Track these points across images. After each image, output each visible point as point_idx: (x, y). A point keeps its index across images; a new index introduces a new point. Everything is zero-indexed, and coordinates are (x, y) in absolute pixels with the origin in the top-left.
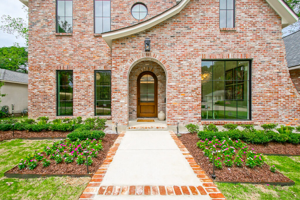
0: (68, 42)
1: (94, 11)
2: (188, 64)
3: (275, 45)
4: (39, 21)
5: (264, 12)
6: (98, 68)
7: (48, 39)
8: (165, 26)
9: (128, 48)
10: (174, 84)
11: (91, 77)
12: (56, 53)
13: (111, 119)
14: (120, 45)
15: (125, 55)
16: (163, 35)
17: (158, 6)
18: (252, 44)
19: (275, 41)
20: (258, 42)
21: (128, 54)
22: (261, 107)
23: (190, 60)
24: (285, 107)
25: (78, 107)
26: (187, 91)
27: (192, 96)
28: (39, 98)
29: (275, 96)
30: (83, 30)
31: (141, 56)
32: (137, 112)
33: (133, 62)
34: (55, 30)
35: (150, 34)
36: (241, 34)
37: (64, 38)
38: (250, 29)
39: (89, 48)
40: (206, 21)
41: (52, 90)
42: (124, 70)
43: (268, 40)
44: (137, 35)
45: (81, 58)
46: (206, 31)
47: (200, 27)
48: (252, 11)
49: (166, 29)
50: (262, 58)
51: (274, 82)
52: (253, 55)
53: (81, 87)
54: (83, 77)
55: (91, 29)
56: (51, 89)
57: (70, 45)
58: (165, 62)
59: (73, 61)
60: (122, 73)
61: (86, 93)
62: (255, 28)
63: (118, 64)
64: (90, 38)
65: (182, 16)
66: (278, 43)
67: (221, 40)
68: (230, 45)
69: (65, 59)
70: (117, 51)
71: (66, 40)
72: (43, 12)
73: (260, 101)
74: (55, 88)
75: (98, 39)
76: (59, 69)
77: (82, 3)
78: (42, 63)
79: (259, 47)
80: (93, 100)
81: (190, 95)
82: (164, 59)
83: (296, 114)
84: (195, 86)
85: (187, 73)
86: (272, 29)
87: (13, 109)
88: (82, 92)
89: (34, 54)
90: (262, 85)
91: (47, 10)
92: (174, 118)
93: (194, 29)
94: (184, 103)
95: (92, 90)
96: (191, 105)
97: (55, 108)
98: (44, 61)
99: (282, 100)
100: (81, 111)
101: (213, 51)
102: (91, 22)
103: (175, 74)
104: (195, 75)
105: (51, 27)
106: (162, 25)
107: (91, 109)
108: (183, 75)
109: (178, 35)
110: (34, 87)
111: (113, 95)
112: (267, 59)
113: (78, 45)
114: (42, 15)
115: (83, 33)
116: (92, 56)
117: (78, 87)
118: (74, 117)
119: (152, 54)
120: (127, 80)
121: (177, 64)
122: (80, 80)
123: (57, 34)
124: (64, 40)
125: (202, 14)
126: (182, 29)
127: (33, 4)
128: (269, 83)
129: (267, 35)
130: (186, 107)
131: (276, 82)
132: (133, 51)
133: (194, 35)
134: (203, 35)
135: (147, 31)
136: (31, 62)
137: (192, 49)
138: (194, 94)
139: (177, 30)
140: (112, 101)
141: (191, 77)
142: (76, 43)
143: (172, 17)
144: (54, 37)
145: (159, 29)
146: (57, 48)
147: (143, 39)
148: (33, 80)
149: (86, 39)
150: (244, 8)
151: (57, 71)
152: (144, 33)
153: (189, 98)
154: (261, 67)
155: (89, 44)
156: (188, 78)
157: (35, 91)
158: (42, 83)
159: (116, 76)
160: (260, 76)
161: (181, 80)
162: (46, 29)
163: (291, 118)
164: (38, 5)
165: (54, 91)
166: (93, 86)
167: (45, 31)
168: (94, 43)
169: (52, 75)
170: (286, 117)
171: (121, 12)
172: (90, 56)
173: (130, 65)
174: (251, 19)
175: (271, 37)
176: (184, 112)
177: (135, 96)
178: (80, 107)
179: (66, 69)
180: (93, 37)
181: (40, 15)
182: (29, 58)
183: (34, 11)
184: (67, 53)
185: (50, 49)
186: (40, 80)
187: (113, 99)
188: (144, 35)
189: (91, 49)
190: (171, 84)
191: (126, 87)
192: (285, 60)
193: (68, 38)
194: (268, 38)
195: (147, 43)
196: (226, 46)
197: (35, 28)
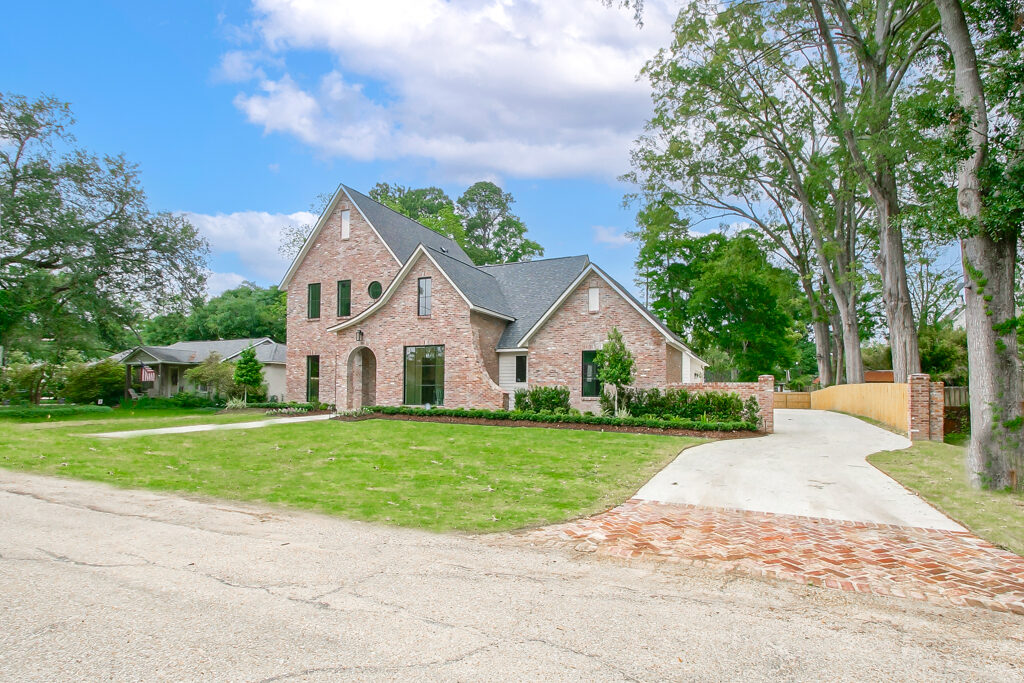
0: (317, 327)
1: (338, 294)
2: (393, 351)
3: (464, 330)
4: (295, 308)
5: (455, 298)
7: (301, 325)
8: (375, 316)
9: (347, 338)
10: (382, 370)
12: (307, 338)
14: (342, 336)
15: (346, 344)
16: (374, 325)
18: (444, 330)
19: (464, 326)
20: (450, 328)
21: (348, 344)
22: (451, 392)
23: (394, 347)
24: (472, 393)
26: (393, 376)
27: (395, 382)
28: (294, 384)
29: (463, 381)
30: (328, 313)
31: (358, 344)
33: (351, 350)
34: (307, 316)
35: (364, 324)
36: (435, 321)
37: (313, 323)
38: (443, 316)
40: (407, 310)
41: (304, 375)
42: (345, 358)
43: (458, 326)
44: (354, 326)
45: (326, 343)
46: (407, 319)
47: (402, 316)
48: (445, 297)
49: (375, 319)
50: (452, 344)
51: (462, 367)
52: (444, 340)
55: (335, 312)
57: (318, 329)
58: (375, 349)
59: (320, 346)
60: (343, 361)
61: (329, 378)
62: (447, 315)
63: (341, 353)
65: (388, 307)
66: (467, 328)
67: (419, 327)
68: (426, 331)
69: (314, 345)
71: (315, 325)
72: (298, 299)
73: (450, 387)
74: (306, 374)
76: (309, 355)
77: (328, 287)
78: (297, 349)
79: (450, 333)
81: (395, 380)
82: (374, 347)
84: (398, 372)
85: (392, 360)
86: (461, 314)
88: (327, 377)
89: (291, 340)
90: (453, 370)
91: (301, 297)
92: (382, 402)
93: (397, 318)
94: (390, 387)
96: (395, 390)
97: (306, 394)
98: (298, 347)
101: (413, 338)
102: (335, 305)
103: (383, 361)
104: (398, 361)
105: (304, 313)
108: (388, 362)
109: (385, 324)
111: (337, 381)
112: (456, 345)
115: (328, 317)
117: (324, 372)
119: (365, 343)
120: (346, 368)
121: (384, 351)
123: (309, 320)
124: (313, 326)
125: (403, 303)
126: (388, 318)
127: (291, 291)
128: (457, 369)
129: (457, 320)
130: (390, 392)
131: (464, 367)
132: (351, 340)
133: (397, 324)
134: (404, 323)
135: (362, 322)
136: (289, 349)
137: (396, 337)
138: (397, 380)
139: (385, 319)
141: (395, 363)
142: (323, 328)
143: (380, 309)
144: (306, 323)
145: (370, 319)
146: (308, 334)
147: (358, 329)
149: (331, 323)
150: (438, 295)
151: (308, 357)
153: (393, 384)
154: (451, 352)
156: (392, 365)
157: (291, 377)
158: (297, 369)
159: (340, 364)
160: (451, 362)
161: (387, 366)
162: (301, 315)
163: (477, 404)
164: (295, 292)
165: (305, 377)
167: (300, 317)
169: (305, 360)
170: (473, 403)
171: (359, 293)
173: (349, 353)
174: (443, 306)
175: (461, 323)
176: (389, 396)
178: (324, 393)
179: (314, 354)
180: (336, 321)
181: (296, 302)
183: (291, 298)
184: (316, 338)
185: (303, 335)
186: (295, 366)
190: (379, 370)
191: (346, 373)
193: (317, 323)
194: (458, 324)
195: (361, 334)
196: (422, 334)
197: (292, 315)
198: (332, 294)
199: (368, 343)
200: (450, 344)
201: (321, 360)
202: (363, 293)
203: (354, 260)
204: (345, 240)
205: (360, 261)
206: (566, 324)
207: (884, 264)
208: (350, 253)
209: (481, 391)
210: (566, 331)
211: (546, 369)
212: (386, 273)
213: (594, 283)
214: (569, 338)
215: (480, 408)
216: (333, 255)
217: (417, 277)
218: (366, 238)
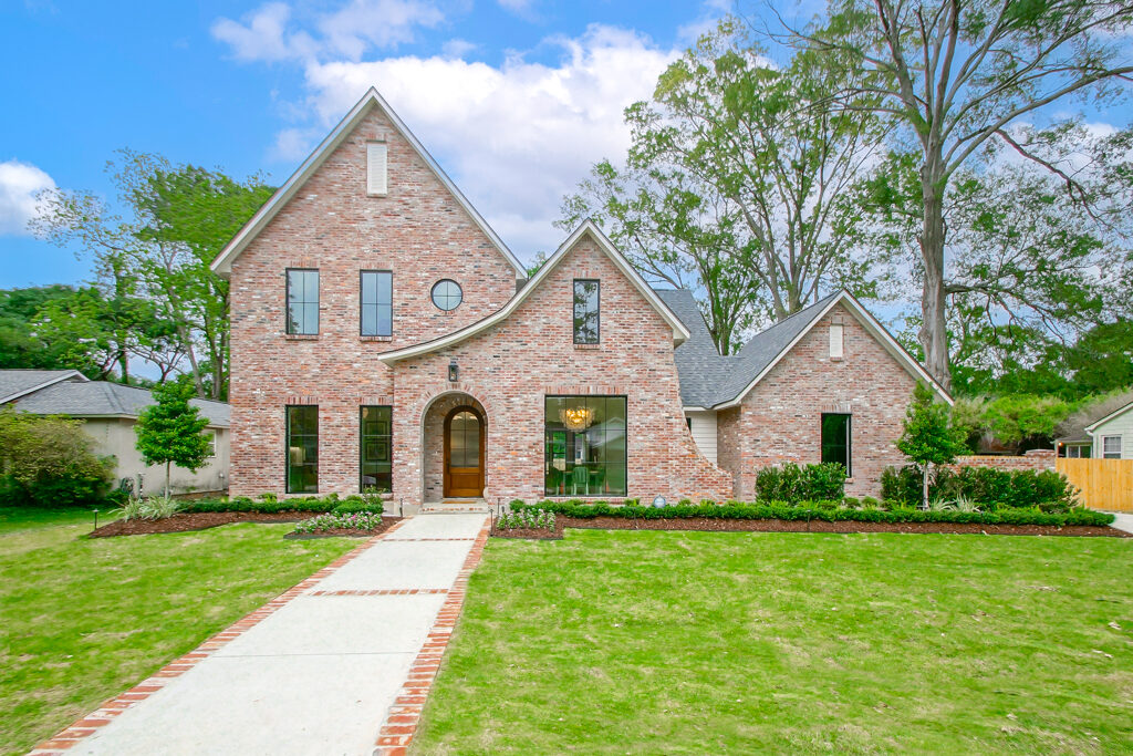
0: (311, 351)
1: (361, 293)
2: (522, 402)
3: (663, 373)
4: (251, 311)
5: (645, 319)
6: (368, 402)
7: (269, 346)
8: (484, 338)
9: (420, 375)
10: (499, 435)
11: (354, 418)
12: (286, 373)
13: (391, 499)
14: (408, 370)
15: (416, 386)
16: (481, 353)
17: (481, 286)
18: (626, 370)
19: (663, 367)
20: (636, 367)
21: (422, 386)
22: (640, 473)
23: (525, 396)
24: (679, 474)
25: (328, 476)
26: (522, 447)
27: (529, 456)
28: (252, 459)
29: (663, 455)
30: (338, 329)
31: (445, 387)
32: (445, 486)
33: (431, 399)
34: (284, 328)
35: (459, 352)
36: (608, 355)
37: (301, 344)
38: (623, 346)
39: (350, 364)
40: (552, 333)
41: (277, 444)
42: (414, 411)
43: (652, 365)
44: (437, 353)
45: (335, 383)
46: (552, 349)
47: (541, 342)
48: (626, 316)
49: (484, 344)
50: (642, 394)
51: (661, 433)
52: (627, 388)
53: (334, 437)
54: (337, 419)
55: (355, 326)
56: (275, 442)
57: (313, 357)
58: (484, 398)
59: (320, 387)
60: (411, 417)
61: (343, 449)
62: (631, 346)
63: (404, 401)
64: (351, 345)
65: (511, 323)
66: (668, 370)
67: (576, 363)
68: (591, 371)
69: (304, 384)
70: (404, 379)
71: (306, 348)
72: (260, 294)
73: (638, 465)
74: (283, 440)
75: (367, 346)
76: (292, 403)
77: (338, 279)
78: (258, 392)
79: (636, 375)
80: (357, 462)
81: (526, 453)
82: (482, 393)
83: (697, 486)
84: (534, 439)
85: (521, 417)
86: (658, 346)
87: (141, 487)
88: (336, 446)
89: (242, 374)
90: (641, 438)
91: (269, 291)
92: (500, 492)
93: (533, 345)
94: (516, 467)
95: (355, 443)
96: (527, 471)
97: (283, 479)
98: (262, 388)
99: (675, 462)
100: (333, 484)
101: (564, 381)
102: (356, 314)
103: (501, 419)
104: (534, 421)
105: (276, 323)
106: (478, 337)
107: (354, 480)
108: (514, 420)
109: (506, 353)
110: (241, 437)
111: (396, 454)
112: (649, 396)
113: (330, 357)
114: (258, 300)
115: (338, 335)
116: (357, 378)
117: (329, 437)
118: (319, 495)
119: (463, 385)
120: (419, 429)
121: (505, 402)
122: (331, 424)
123: (288, 337)
124: (301, 348)
125: (544, 320)
126: (512, 344)
127: (240, 277)
128: (653, 435)
129: (651, 356)
130: (519, 474)
131: (664, 433)
132: (429, 379)
133: (532, 354)
134: (546, 354)
136: (236, 389)
137: (529, 378)
138: (533, 452)
139: (505, 345)
140: (394, 465)
141: (527, 423)
142: (325, 354)
143: (495, 325)
144: (283, 342)
145: (473, 344)
146: (289, 363)
147: (447, 360)
148: (240, 423)
149: (345, 345)
150: (613, 312)
151: (288, 406)
152: (448, 350)
153: (525, 459)
154: (640, 409)
155: (349, 356)
156: (523, 426)
157: (244, 445)
158: (258, 430)
159: (401, 422)
160: (638, 424)
161: (511, 429)
162: (268, 326)
163: (689, 492)
164: (251, 280)
165: (281, 447)
166: (358, 435)
167: (265, 330)
168: (359, 354)
169: (279, 415)
170: (681, 491)
171: (412, 296)
172: (352, 378)
173: (425, 402)
174: (623, 331)
175: (657, 361)
176: (515, 483)
177: (439, 456)
178: (329, 476)
179: (304, 402)
180: (358, 343)
181: (254, 300)
182: (232, 381)
183: (241, 291)
184: (308, 372)
185: (275, 365)
186: (253, 423)
187: (395, 461)
188: (448, 353)
189: (355, 365)
190: (494, 435)
191: (419, 441)
192: (679, 398)
193: (311, 344)
194: (652, 361)
195: (453, 369)
196: (584, 374)
197: (244, 325)
198: (348, 293)
199: (468, 385)
200: (637, 394)
201: (322, 415)
202: (420, 298)
203: (402, 238)
204: (377, 197)
205: (412, 239)
206: (799, 374)
207: (931, 339)
208: (389, 221)
209: (694, 472)
210: (798, 385)
211: (769, 438)
212: (470, 267)
213: (838, 319)
214: (802, 392)
215: (696, 501)
216: (348, 221)
217: (571, 277)
218: (425, 200)
